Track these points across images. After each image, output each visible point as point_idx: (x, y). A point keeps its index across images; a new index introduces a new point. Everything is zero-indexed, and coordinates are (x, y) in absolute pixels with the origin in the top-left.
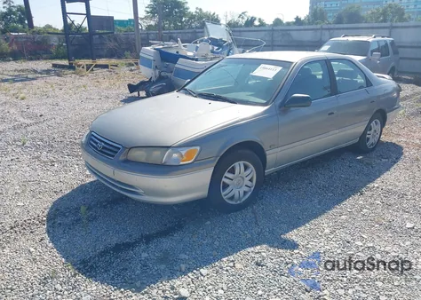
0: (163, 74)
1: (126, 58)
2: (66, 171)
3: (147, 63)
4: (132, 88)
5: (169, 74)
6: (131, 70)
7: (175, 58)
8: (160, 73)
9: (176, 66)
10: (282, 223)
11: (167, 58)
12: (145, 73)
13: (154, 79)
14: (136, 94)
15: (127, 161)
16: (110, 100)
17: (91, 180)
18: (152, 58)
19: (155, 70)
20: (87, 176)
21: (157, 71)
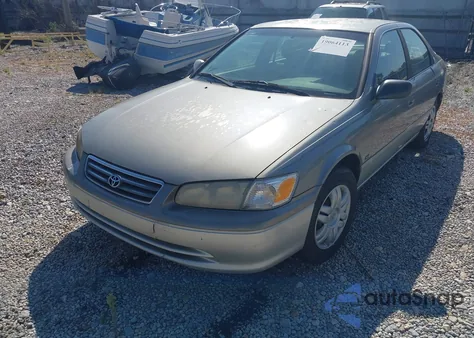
0: (122, 52)
1: (52, 31)
2: (30, 212)
3: (97, 37)
4: (80, 72)
5: (131, 52)
6: (64, 47)
7: (138, 30)
8: (118, 50)
9: (141, 40)
10: (398, 268)
11: (126, 30)
12: (96, 51)
13: (110, 59)
14: (85, 80)
15: (177, 207)
16: (52, 90)
17: (80, 224)
18: (104, 30)
19: (110, 47)
20: (70, 218)
21: (114, 49)
